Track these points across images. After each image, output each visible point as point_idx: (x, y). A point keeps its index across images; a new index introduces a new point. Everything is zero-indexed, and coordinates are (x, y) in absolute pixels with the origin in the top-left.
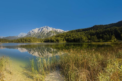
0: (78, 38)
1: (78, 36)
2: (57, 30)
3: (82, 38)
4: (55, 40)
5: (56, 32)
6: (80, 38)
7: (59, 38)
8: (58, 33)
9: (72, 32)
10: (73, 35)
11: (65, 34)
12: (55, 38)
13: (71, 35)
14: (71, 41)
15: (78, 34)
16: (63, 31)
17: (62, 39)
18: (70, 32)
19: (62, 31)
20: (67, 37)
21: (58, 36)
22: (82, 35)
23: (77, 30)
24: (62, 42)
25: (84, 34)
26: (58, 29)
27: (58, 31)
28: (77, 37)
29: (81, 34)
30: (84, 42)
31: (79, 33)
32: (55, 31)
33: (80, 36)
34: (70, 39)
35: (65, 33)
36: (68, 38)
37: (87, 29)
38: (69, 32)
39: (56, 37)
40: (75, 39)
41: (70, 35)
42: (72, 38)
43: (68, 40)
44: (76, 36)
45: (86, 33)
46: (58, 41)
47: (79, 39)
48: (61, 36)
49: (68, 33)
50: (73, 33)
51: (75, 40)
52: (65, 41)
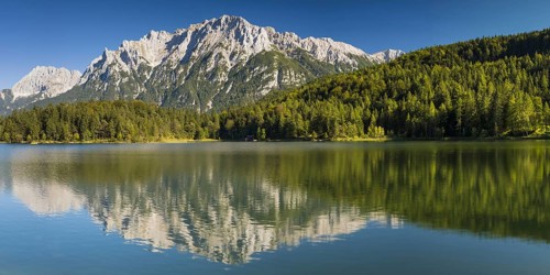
0: (479, 104)
1: (475, 88)
2: (307, 43)
3: (506, 106)
4: (301, 124)
5: (301, 59)
6: (493, 104)
7: (332, 110)
8: (316, 68)
9: (427, 60)
10: (434, 84)
11: (377, 77)
12: (300, 109)
13: (422, 81)
14: (424, 132)
15: (479, 80)
16: (358, 52)
17: (357, 113)
18: (412, 58)
19: (350, 56)
20: (390, 96)
21: (323, 95)
22: (509, 85)
23: (466, 48)
24: (357, 139)
25: (521, 76)
26: (317, 41)
27: (321, 55)
28: (472, 100)
29: (496, 78)
30: (520, 135)
31: (481, 71)
32: (298, 51)
33: (492, 89)
34: (416, 113)
35: (376, 67)
36: (398, 111)
37: (542, 35)
38: (402, 61)
39: (305, 96)
40: (452, 115)
41: (417, 81)
42: (433, 110)
43: (396, 125)
44: (460, 89)
45: (532, 72)
46: (321, 127)
47: (482, 117)
48: (347, 95)
49: (402, 72)
50: (437, 68)
51: (450, 126)
52: (381, 130)
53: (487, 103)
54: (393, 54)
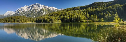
0: (75, 17)
1: (75, 14)
2: (49, 7)
3: (80, 17)
4: (48, 20)
5: (48, 10)
6: (78, 17)
7: (53, 18)
8: (50, 11)
9: (68, 10)
10: (69, 14)
11: (60, 13)
12: (48, 18)
13: (67, 13)
14: (67, 21)
15: (75, 13)
16: (57, 9)
17: (57, 18)
18: (65, 10)
19: (56, 9)
20: (62, 16)
21: (52, 15)
22: (80, 14)
23: (73, 8)
24: (57, 22)
25: (82, 13)
26: (51, 7)
27: (51, 9)
28: (74, 16)
29: (78, 13)
30: (82, 22)
31: (76, 12)
32: (48, 9)
33: (77, 15)
34: (66, 18)
35: (60, 11)
36: (63, 18)
37: (85, 6)
38: (64, 10)
39: (49, 16)
40: (71, 18)
41: (66, 13)
42: (68, 18)
43: (63, 20)
44: (73, 15)
45: (83, 12)
46: (51, 20)
47: (76, 19)
48: (55, 15)
49: (64, 12)
50: (69, 11)
51: (71, 20)
52: (60, 21)
53: (77, 17)
54: (62, 9)
